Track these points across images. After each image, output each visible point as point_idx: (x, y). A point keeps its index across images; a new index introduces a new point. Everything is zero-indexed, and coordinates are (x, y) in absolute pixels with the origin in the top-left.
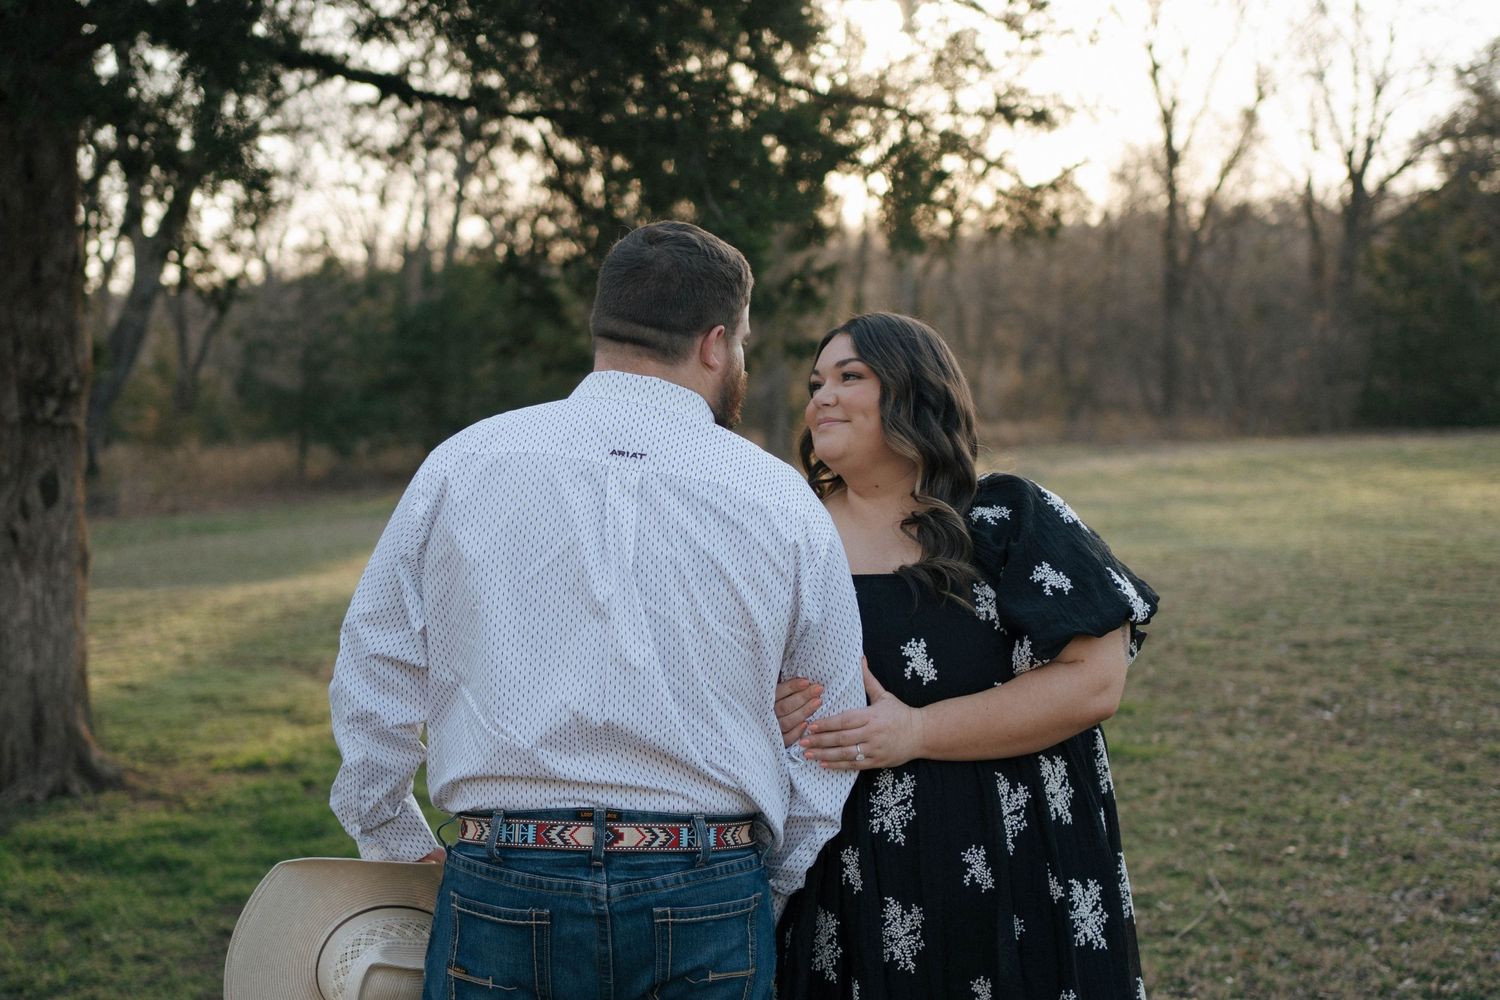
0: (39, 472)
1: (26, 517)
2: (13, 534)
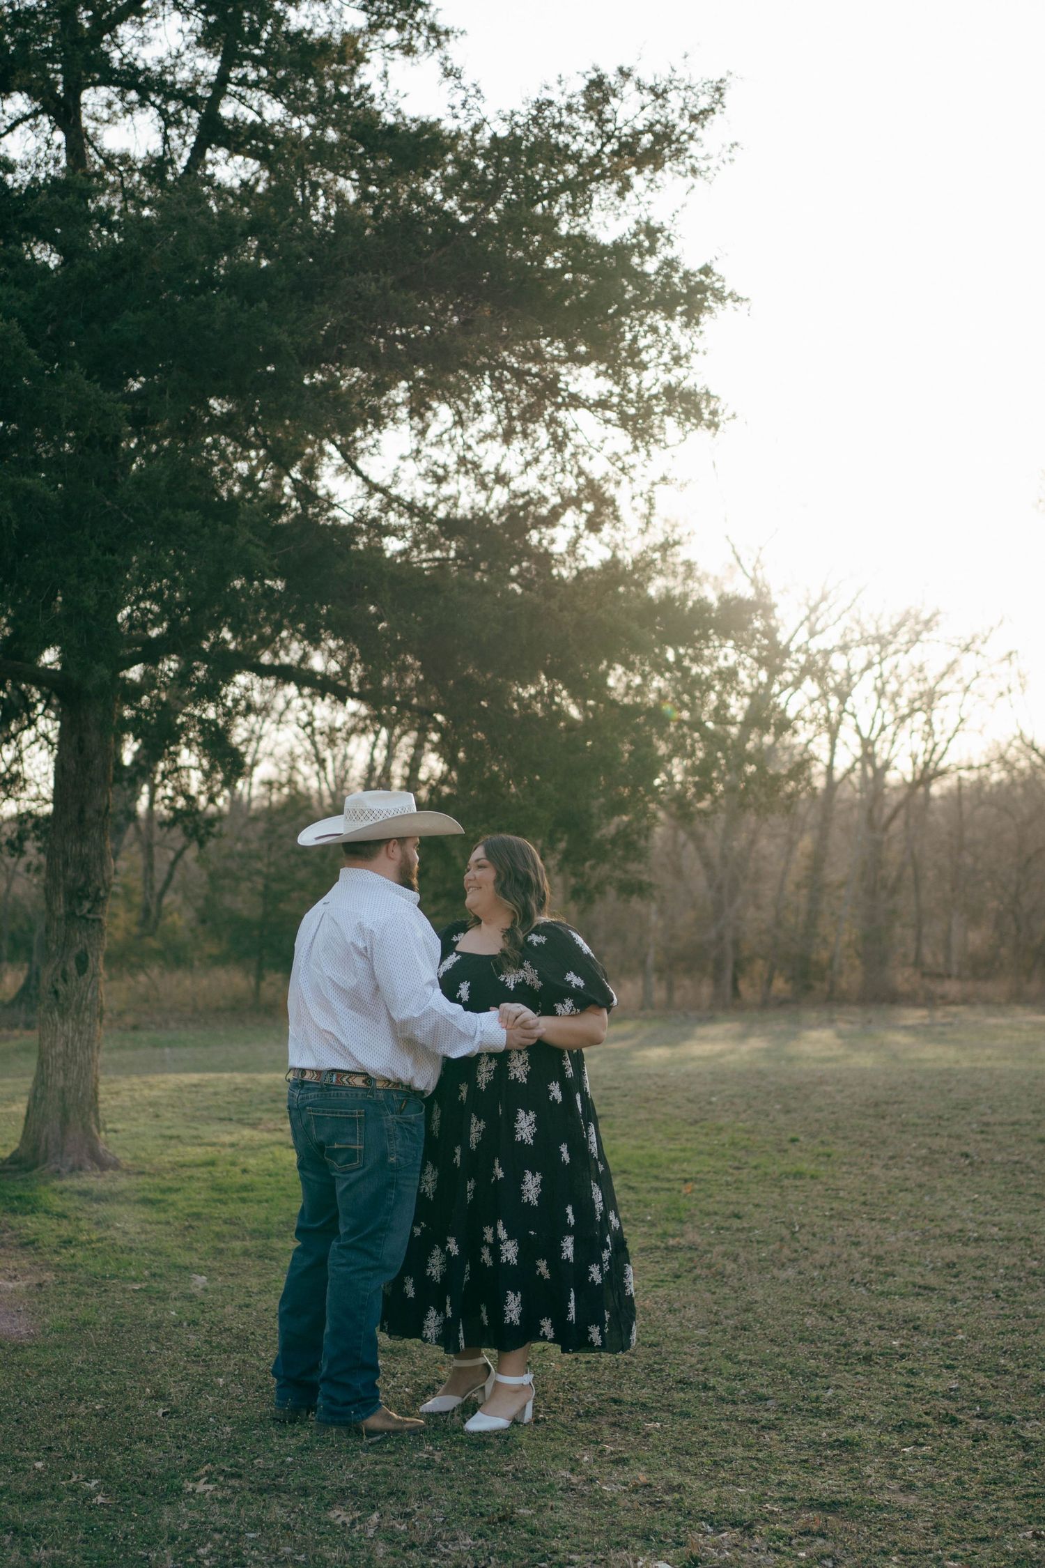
0: (76, 951)
1: (65, 981)
2: (56, 992)
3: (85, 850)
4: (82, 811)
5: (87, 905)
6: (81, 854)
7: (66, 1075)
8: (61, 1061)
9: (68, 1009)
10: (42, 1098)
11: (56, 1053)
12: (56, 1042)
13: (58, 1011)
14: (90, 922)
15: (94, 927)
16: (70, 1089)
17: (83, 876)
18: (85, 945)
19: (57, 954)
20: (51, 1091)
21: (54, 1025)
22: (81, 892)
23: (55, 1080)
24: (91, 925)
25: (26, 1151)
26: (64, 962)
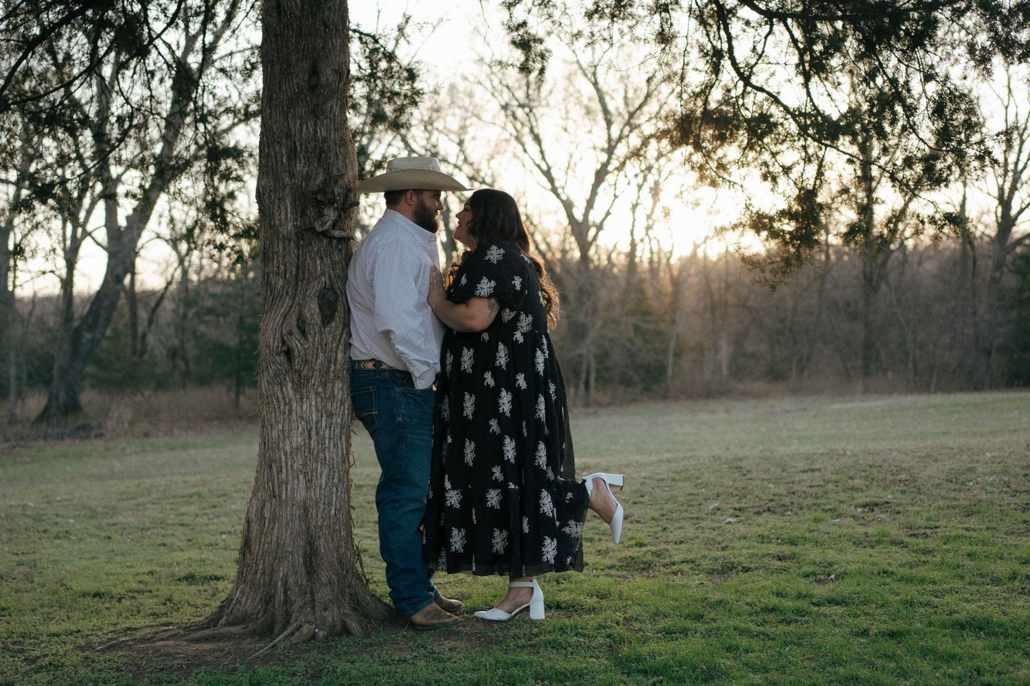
1: (303, 333)
2: (288, 353)
3: (322, 133)
4: (314, 72)
5: (331, 215)
6: (315, 139)
7: (309, 481)
8: (300, 461)
9: (308, 379)
10: (274, 519)
11: (291, 447)
12: (290, 430)
13: (293, 381)
14: (335, 242)
15: (341, 250)
16: (317, 502)
17: (321, 171)
18: (330, 277)
19: (287, 293)
20: (286, 508)
21: (285, 404)
22: (319, 197)
23: (293, 489)
24: (337, 246)
25: (249, 601)
26: (299, 304)
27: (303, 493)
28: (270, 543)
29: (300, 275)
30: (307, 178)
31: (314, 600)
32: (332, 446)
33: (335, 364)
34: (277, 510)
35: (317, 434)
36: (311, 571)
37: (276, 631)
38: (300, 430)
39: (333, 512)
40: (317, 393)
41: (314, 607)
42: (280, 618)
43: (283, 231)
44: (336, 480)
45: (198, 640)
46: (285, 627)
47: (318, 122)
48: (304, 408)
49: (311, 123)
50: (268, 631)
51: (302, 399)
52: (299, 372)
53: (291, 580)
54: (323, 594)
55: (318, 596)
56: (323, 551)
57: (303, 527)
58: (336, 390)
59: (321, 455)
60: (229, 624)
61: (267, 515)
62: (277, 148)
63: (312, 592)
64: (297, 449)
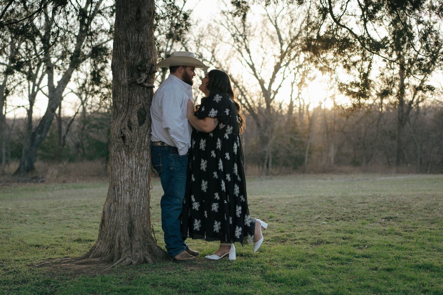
0: (137, 108)
1: (130, 129)
2: (124, 138)
3: (141, 39)
4: (139, 12)
5: (144, 76)
6: (138, 42)
7: (131, 195)
8: (127, 186)
9: (132, 149)
10: (115, 211)
11: (124, 180)
12: (124, 172)
13: (125, 150)
14: (146, 88)
15: (148, 92)
16: (135, 204)
17: (140, 56)
18: (143, 104)
19: (124, 111)
20: (121, 207)
21: (122, 160)
22: (139, 68)
23: (124, 199)
24: (146, 91)
25: (103, 247)
26: (129, 116)
27: (128, 200)
28: (113, 222)
29: (130, 103)
30: (134, 59)
31: (132, 248)
32: (142, 180)
33: (144, 143)
34: (117, 207)
35: (135, 174)
36: (131, 235)
37: (115, 261)
38: (128, 172)
39: (141, 209)
40: (136, 156)
41: (132, 251)
42: (116, 255)
43: (123, 83)
44: (143, 195)
45: (80, 264)
46: (118, 259)
47: (140, 35)
48: (130, 162)
49: (136, 35)
50: (111, 260)
51: (129, 158)
52: (128, 146)
53: (122, 238)
54: (136, 245)
55: (134, 246)
56: (136, 226)
57: (128, 215)
58: (144, 155)
59: (137, 183)
60: (94, 257)
61: (112, 210)
62: (121, 46)
63: (131, 244)
64: (126, 181)
